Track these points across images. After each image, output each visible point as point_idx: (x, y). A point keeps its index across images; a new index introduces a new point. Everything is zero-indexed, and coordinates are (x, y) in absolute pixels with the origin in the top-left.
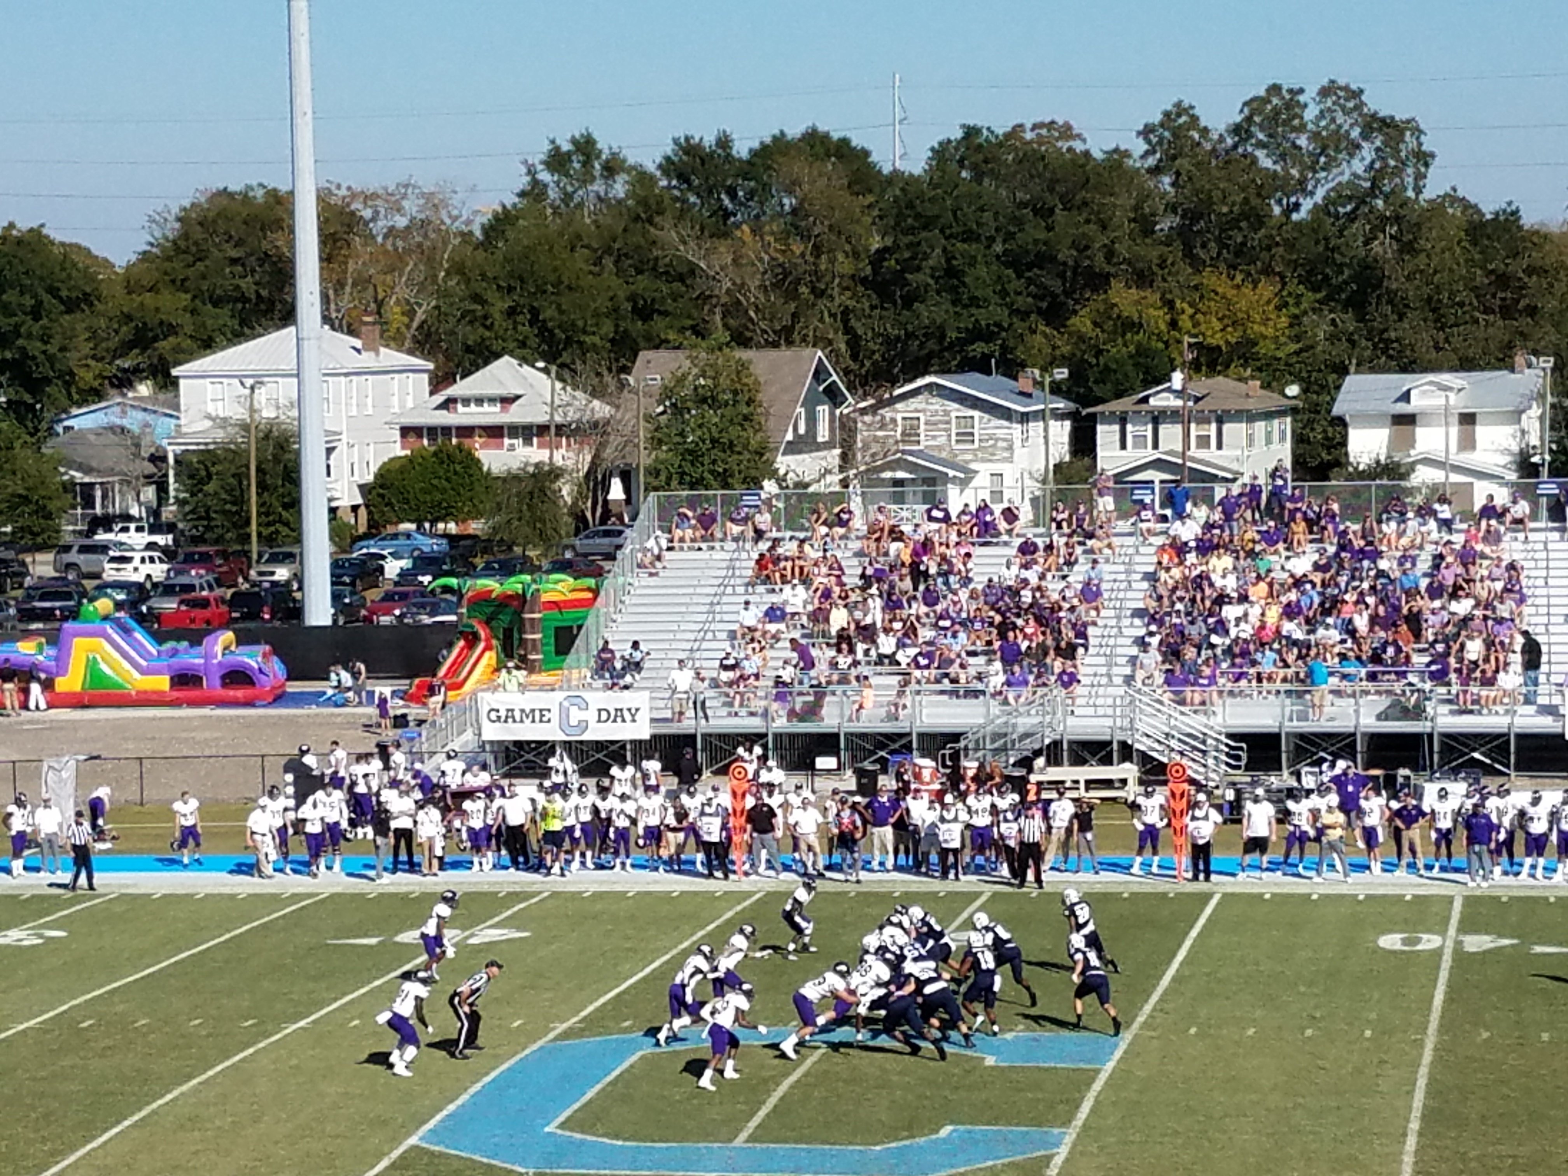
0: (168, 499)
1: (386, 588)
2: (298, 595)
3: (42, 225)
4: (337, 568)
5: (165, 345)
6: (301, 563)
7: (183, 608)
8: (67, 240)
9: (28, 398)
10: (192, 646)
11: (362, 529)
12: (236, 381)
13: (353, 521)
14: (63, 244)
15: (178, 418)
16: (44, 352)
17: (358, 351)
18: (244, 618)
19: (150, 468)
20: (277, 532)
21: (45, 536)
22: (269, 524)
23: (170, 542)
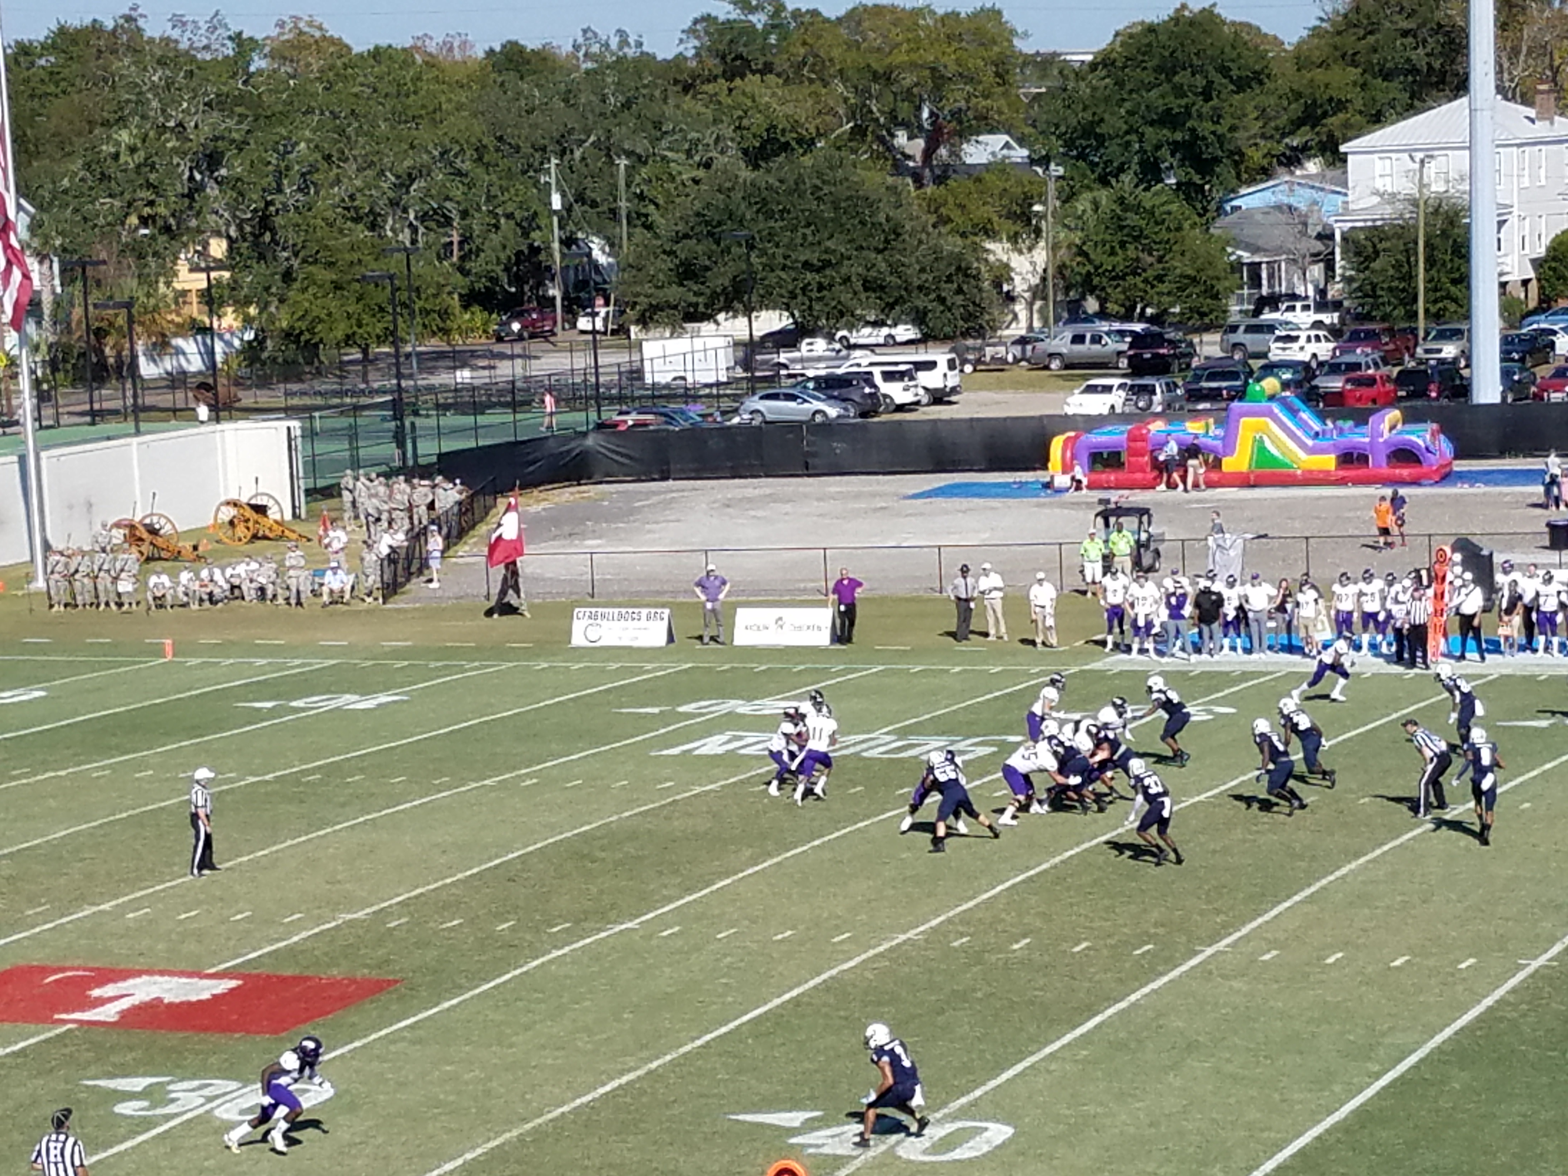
0: (1333, 277)
1: (1557, 364)
2: (1465, 373)
3: (1214, 5)
4: (1507, 343)
5: (1334, 121)
6: (1469, 340)
7: (1349, 387)
8: (1238, 19)
9: (1197, 179)
10: (1357, 425)
11: (1532, 304)
12: (1406, 156)
13: (1522, 296)
14: (1233, 23)
15: (1346, 195)
16: (1213, 133)
17: (1532, 121)
18: (1409, 397)
19: (1319, 246)
20: (1445, 309)
21: (1212, 316)
22: (1435, 302)
23: (1336, 321)
